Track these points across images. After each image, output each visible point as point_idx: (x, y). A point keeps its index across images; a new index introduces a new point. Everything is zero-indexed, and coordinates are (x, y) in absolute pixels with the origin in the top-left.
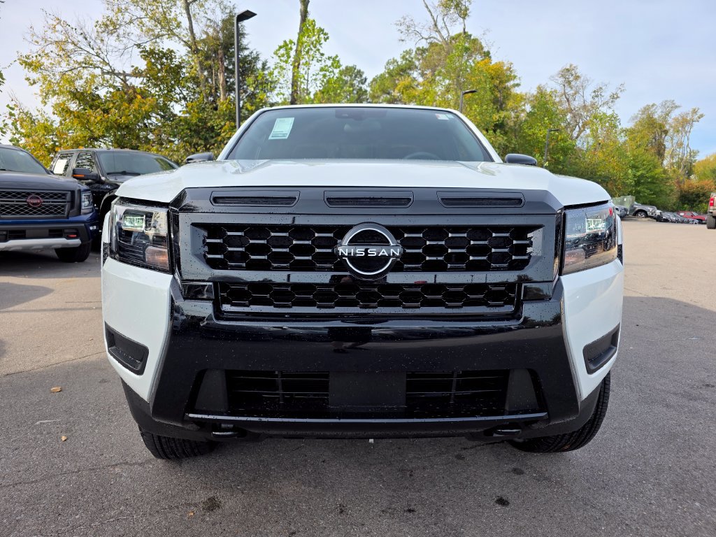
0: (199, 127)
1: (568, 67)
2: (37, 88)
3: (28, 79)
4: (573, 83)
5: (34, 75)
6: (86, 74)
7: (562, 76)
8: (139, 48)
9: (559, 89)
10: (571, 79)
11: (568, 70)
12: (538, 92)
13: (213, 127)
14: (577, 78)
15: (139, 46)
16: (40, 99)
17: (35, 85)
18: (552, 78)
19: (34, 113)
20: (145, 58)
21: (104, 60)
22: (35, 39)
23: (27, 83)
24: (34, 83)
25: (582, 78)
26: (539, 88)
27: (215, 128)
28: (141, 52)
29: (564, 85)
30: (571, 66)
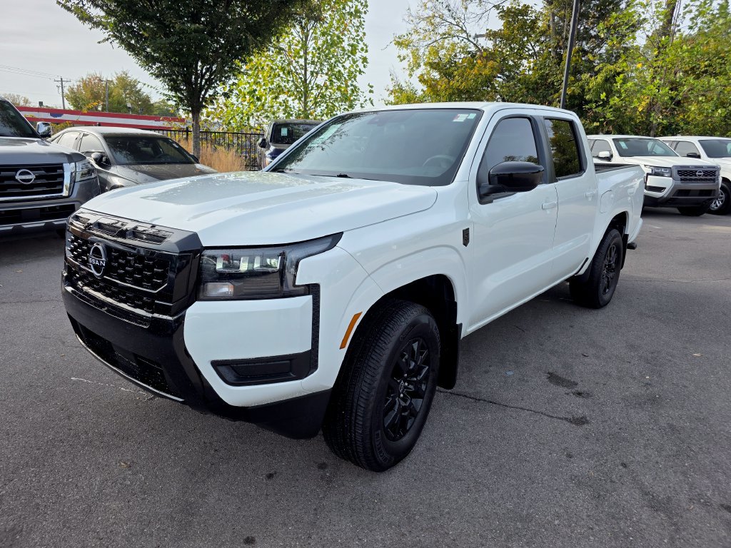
0: (538, 84)
2: (405, 64)
3: (399, 56)
5: (404, 52)
6: (447, 43)
8: (498, 9)
13: (553, 83)
15: (497, 7)
16: (408, 72)
17: (404, 61)
19: (404, 85)
20: (502, 17)
21: (462, 28)
22: (411, 18)
23: (399, 59)
24: (404, 59)
27: (555, 84)
28: (499, 13)
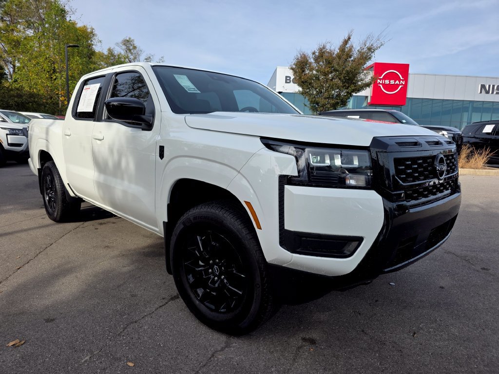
1: (128, 39)
4: (132, 51)
7: (124, 44)
9: (123, 53)
10: (131, 48)
11: (128, 41)
12: (109, 53)
14: (135, 48)
18: (117, 44)
25: (137, 49)
26: (109, 50)
29: (126, 51)
30: (130, 38)
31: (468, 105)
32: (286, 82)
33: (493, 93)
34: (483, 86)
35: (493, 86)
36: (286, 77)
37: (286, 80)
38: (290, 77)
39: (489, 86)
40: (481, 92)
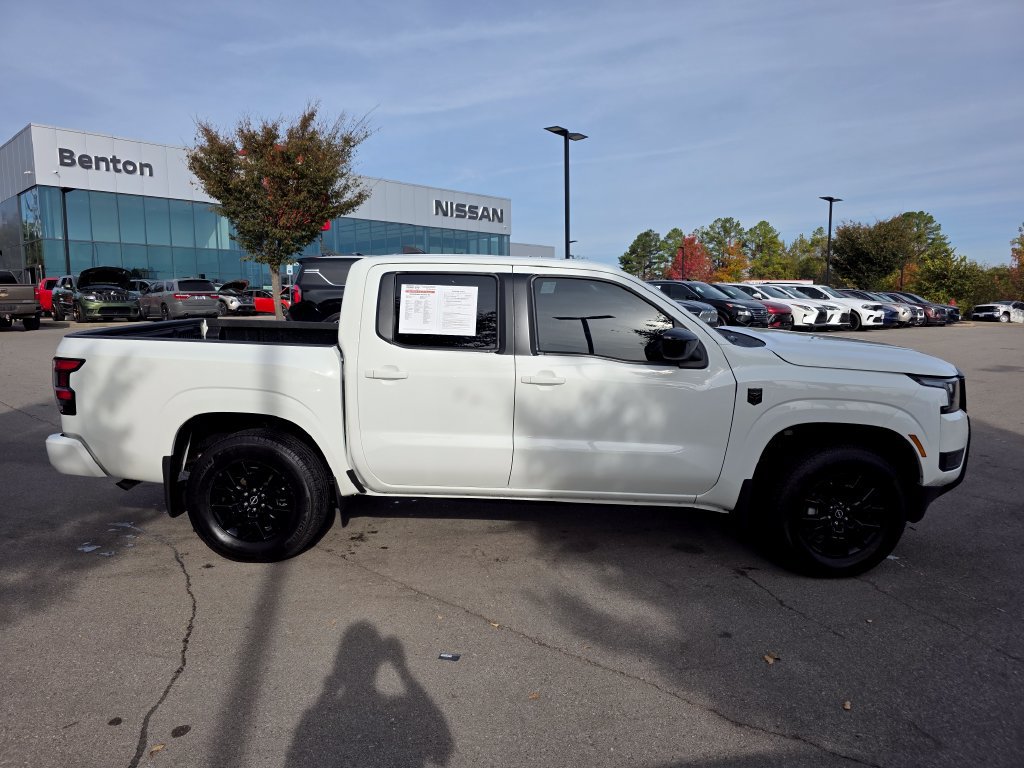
31: (421, 233)
32: (63, 164)
33: (452, 215)
34: (438, 204)
35: (452, 204)
36: (62, 151)
37: (62, 158)
38: (72, 153)
39: (447, 203)
40: (437, 214)
